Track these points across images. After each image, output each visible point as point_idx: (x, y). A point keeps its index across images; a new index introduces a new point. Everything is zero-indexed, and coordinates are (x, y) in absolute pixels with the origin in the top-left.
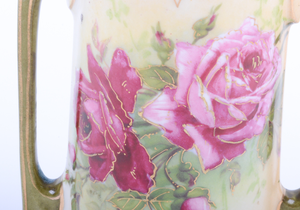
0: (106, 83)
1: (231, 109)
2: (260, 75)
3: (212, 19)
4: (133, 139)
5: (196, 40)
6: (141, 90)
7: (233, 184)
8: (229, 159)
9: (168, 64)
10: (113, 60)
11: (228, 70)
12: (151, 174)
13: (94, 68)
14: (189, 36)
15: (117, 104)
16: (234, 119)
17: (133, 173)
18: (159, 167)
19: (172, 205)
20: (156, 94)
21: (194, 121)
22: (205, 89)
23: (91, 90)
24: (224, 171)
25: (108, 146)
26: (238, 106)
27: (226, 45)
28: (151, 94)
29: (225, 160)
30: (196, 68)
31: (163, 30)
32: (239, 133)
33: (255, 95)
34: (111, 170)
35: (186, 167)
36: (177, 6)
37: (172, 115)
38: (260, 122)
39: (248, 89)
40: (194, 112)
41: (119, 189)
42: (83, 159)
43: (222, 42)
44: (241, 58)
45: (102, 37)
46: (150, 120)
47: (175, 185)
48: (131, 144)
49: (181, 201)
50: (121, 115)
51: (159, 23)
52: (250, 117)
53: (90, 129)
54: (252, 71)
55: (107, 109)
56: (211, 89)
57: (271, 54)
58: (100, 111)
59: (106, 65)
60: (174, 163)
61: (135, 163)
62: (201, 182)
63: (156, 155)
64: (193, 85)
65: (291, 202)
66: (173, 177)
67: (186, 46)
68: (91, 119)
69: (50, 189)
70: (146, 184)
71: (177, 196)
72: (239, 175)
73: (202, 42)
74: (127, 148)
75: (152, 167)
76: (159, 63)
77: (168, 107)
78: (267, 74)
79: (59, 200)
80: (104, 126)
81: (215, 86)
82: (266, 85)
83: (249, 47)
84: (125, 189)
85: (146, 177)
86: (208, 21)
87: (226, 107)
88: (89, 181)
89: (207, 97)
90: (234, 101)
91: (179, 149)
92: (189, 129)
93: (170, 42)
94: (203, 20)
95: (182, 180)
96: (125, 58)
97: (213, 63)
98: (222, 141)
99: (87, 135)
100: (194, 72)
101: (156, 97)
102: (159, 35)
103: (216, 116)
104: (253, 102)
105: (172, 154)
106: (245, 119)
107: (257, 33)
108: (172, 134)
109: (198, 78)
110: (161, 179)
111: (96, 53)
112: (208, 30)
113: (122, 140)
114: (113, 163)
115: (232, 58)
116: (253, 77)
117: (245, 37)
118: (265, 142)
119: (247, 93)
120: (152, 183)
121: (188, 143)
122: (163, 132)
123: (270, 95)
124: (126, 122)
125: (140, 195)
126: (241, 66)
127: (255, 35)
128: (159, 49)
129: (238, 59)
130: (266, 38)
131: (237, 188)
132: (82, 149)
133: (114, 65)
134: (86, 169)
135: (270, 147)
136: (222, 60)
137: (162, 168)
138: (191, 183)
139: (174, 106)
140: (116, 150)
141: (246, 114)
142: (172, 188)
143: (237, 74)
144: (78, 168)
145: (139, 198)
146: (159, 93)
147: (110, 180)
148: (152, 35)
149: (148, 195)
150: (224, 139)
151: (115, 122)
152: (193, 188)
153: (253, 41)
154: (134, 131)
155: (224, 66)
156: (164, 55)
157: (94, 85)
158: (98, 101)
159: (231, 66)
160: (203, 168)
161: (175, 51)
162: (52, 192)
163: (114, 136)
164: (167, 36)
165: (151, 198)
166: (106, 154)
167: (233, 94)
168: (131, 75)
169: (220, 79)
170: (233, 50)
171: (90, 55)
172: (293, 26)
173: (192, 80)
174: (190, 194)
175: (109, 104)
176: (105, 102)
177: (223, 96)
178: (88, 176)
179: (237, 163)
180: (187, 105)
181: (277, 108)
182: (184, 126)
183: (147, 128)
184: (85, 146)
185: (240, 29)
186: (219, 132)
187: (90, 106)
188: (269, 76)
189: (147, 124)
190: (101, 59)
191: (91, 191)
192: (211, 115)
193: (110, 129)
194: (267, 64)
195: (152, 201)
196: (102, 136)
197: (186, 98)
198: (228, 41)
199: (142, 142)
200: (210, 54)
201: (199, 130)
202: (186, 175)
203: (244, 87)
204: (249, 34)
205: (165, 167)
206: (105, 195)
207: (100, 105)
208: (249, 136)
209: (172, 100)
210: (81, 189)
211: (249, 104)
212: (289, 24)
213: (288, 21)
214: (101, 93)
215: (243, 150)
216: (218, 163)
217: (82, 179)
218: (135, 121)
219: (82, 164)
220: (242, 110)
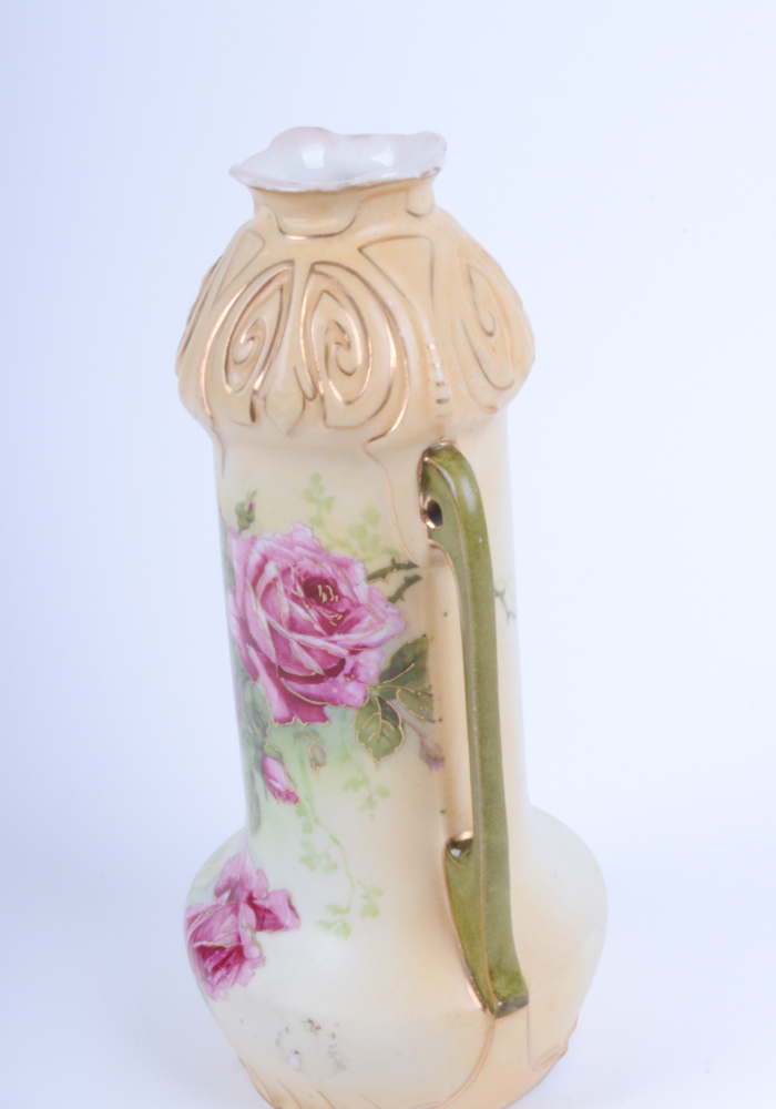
1: (295, 647)
2: (338, 616)
3: (252, 507)
5: (241, 529)
7: (316, 763)
8: (304, 721)
11: (281, 588)
16: (301, 664)
22: (259, 604)
24: (298, 736)
26: (307, 649)
27: (274, 552)
29: (299, 719)
30: (246, 569)
32: (314, 689)
33: (334, 642)
37: (238, 625)
38: (352, 689)
39: (319, 628)
43: (269, 544)
44: (299, 577)
52: (331, 674)
54: (322, 604)
56: (265, 606)
57: (360, 592)
72: (324, 753)
73: (247, 535)
81: (270, 604)
83: (310, 567)
86: (246, 508)
87: (287, 642)
89: (263, 617)
90: (298, 636)
94: (242, 505)
97: (261, 569)
98: (290, 689)
103: (277, 648)
104: (332, 652)
106: (321, 672)
107: (320, 550)
109: (248, 583)
112: (249, 521)
115: (285, 572)
116: (326, 616)
117: (299, 549)
119: (318, 634)
126: (300, 589)
127: (317, 552)
129: (293, 577)
131: (324, 771)
136: (271, 571)
143: (296, 599)
150: (292, 687)
152: (267, 741)
153: (316, 561)
155: (275, 580)
159: (284, 582)
160: (272, 717)
167: (294, 626)
169: (274, 596)
170: (285, 562)
174: (266, 749)
177: (280, 622)
179: (316, 734)
180: (245, 616)
182: (247, 645)
185: (290, 535)
186: (283, 673)
194: (354, 605)
198: (275, 546)
200: (255, 556)
201: (261, 659)
203: (310, 623)
204: (305, 547)
209: (235, 603)
215: (323, 718)
216: (289, 720)
220: (313, 656)
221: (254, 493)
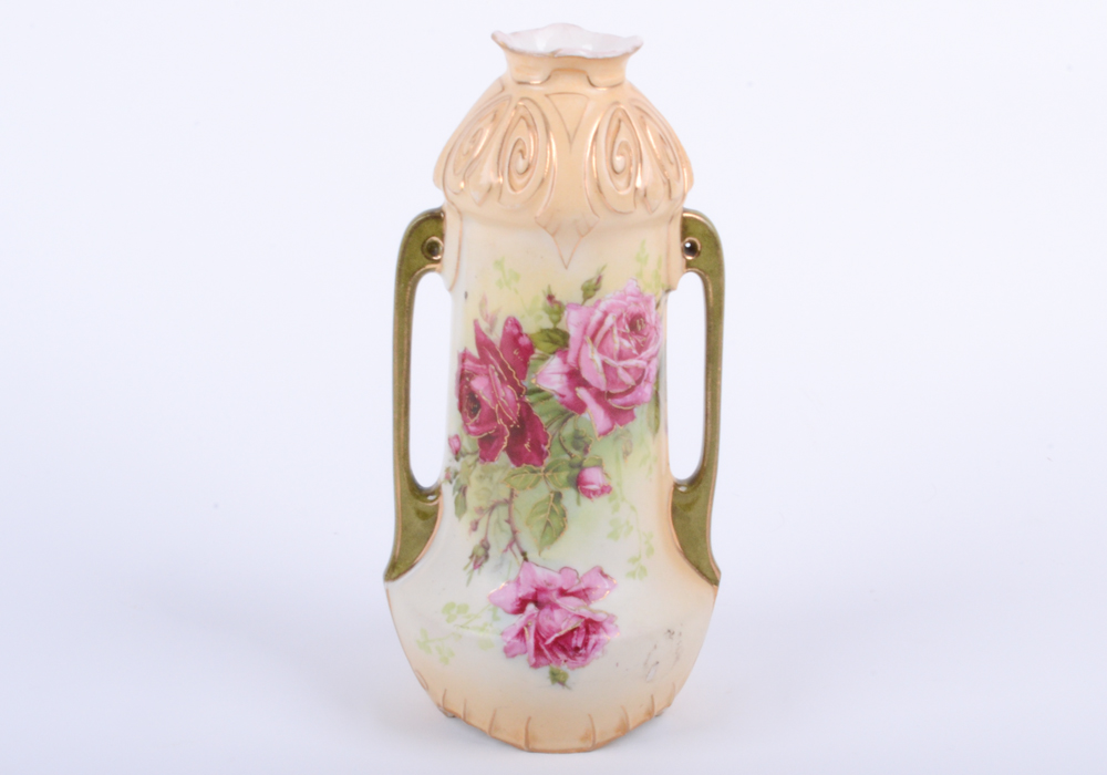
0: (496, 354)
1: (620, 371)
2: (644, 339)
3: (599, 279)
4: (527, 408)
5: (585, 301)
6: (534, 356)
7: (627, 454)
8: (621, 425)
9: (561, 326)
10: (504, 329)
11: (615, 331)
12: (545, 444)
13: (483, 343)
14: (577, 297)
15: (508, 373)
16: (623, 383)
17: (527, 445)
18: (553, 436)
19: (568, 477)
20: (548, 358)
21: (586, 384)
22: (595, 350)
23: (479, 366)
24: (616, 439)
25: (500, 421)
26: (627, 369)
27: (613, 306)
28: (543, 359)
29: (617, 426)
30: (585, 328)
31: (553, 293)
32: (629, 398)
33: (641, 359)
34: (504, 446)
35: (580, 434)
36: (566, 267)
37: (565, 378)
38: (647, 390)
39: (635, 352)
40: (585, 375)
41: (512, 466)
42: (469, 443)
43: (608, 302)
44: (627, 319)
45: (491, 308)
46: (544, 385)
47: (570, 454)
48: (524, 414)
49: (576, 471)
50: (514, 384)
51: (549, 287)
52: (638, 382)
53: (480, 407)
54: (638, 333)
55: (498, 381)
56: (601, 350)
57: (653, 317)
58: (491, 386)
59: (496, 336)
60: (568, 430)
61: (529, 434)
62: (595, 450)
63: (550, 423)
64: (584, 346)
65: (682, 489)
66: (568, 445)
67: (576, 306)
68: (480, 397)
69: (428, 495)
70: (540, 455)
71: (572, 466)
72: (631, 444)
73: (590, 302)
74: (521, 420)
75: (546, 435)
76: (548, 325)
77: (561, 370)
78: (650, 340)
79: (437, 506)
80: (495, 400)
81: (604, 347)
82: (650, 351)
83: (633, 309)
84: (518, 465)
85: (540, 448)
86: (594, 281)
87: (615, 370)
88: (479, 466)
89: (597, 358)
90: (623, 363)
91: (573, 415)
92: (582, 393)
93: (560, 304)
94: (589, 281)
95: (577, 448)
96: (517, 325)
97: (601, 323)
98: (614, 405)
99: (475, 415)
100: (585, 333)
101: (548, 362)
102: (550, 298)
103: (607, 379)
104: (640, 366)
105: (565, 421)
106: (634, 384)
107: (639, 294)
108: (566, 399)
109: (588, 339)
110: (556, 448)
111: (484, 326)
112: (596, 290)
113: (515, 411)
114: (506, 438)
115: (619, 319)
116: (640, 341)
117: (629, 298)
118: (653, 413)
119: (634, 356)
120: (547, 454)
121: (580, 407)
122: (557, 397)
123: (654, 361)
124: (519, 391)
125: (535, 468)
126: (627, 327)
127: (637, 296)
128: (550, 312)
129: (624, 320)
130: (648, 301)
131: (630, 458)
132: (469, 432)
133: (505, 334)
134: (474, 453)
135: (657, 418)
136: (610, 321)
137: (556, 437)
138: (586, 451)
139: (566, 369)
140: (508, 422)
141: (634, 378)
142: (567, 457)
143: (624, 335)
144: (463, 456)
145: (534, 472)
146: (552, 356)
147: (503, 458)
148: (543, 299)
149: (543, 468)
150: (616, 403)
151: (507, 393)
152: (588, 456)
153: (637, 303)
154: (528, 399)
155: (612, 327)
156: (555, 317)
157: (483, 360)
158: (488, 375)
159: (618, 326)
160: (597, 434)
161: (566, 313)
162: (431, 498)
163: (507, 409)
164: (558, 298)
165: (546, 471)
166: (497, 430)
167: (621, 356)
168: (523, 341)
169: (609, 341)
170: (619, 311)
171: (478, 330)
172: (672, 294)
173: (583, 342)
174: (586, 463)
175: (500, 377)
176: (496, 374)
177: (612, 357)
178: (477, 460)
179: (628, 431)
180: (578, 366)
181: (662, 380)
182: (577, 389)
183: (541, 395)
184: (472, 429)
185: (624, 291)
186: (611, 395)
187: (479, 385)
188: (652, 342)
189: (540, 391)
190: (491, 330)
191: (481, 477)
192: (602, 377)
193: (502, 402)
194: (651, 328)
195: (548, 474)
196: (493, 411)
197: (577, 359)
198: (614, 301)
199: (536, 410)
200: (598, 315)
201: (591, 393)
202: (581, 443)
203: (630, 350)
204: (632, 295)
205: (560, 435)
206: (498, 476)
207: (490, 381)
208: (637, 403)
209: (565, 362)
210: (468, 479)
211: (637, 368)
212: (668, 291)
213: (666, 288)
214: (492, 367)
215: (633, 417)
216: (611, 429)
217: (470, 466)
218: (529, 388)
219: (469, 449)
220: (630, 374)
221: (603, 268)
